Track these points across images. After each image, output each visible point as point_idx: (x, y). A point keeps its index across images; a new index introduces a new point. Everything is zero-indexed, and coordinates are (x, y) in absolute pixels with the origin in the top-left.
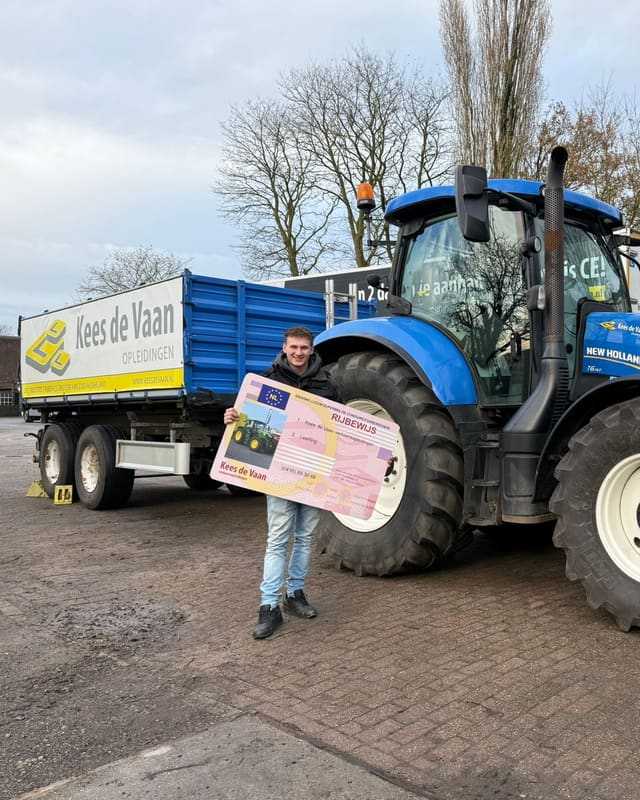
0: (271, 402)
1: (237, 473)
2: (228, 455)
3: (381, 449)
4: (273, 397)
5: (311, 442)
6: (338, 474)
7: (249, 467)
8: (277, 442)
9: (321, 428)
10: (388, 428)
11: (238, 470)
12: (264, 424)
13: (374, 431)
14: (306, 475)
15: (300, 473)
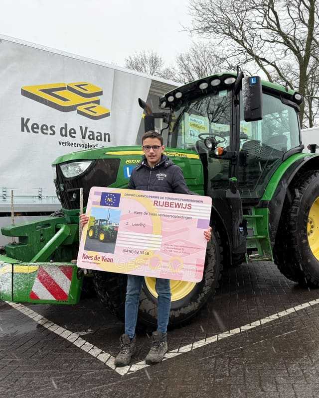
0: (109, 204)
1: (93, 261)
2: (86, 248)
3: (199, 220)
4: (110, 200)
5: (141, 227)
6: (167, 248)
7: (100, 254)
8: (117, 231)
9: (146, 214)
10: (202, 202)
11: (93, 258)
12: (107, 221)
13: (190, 207)
14: (142, 253)
15: (136, 252)
